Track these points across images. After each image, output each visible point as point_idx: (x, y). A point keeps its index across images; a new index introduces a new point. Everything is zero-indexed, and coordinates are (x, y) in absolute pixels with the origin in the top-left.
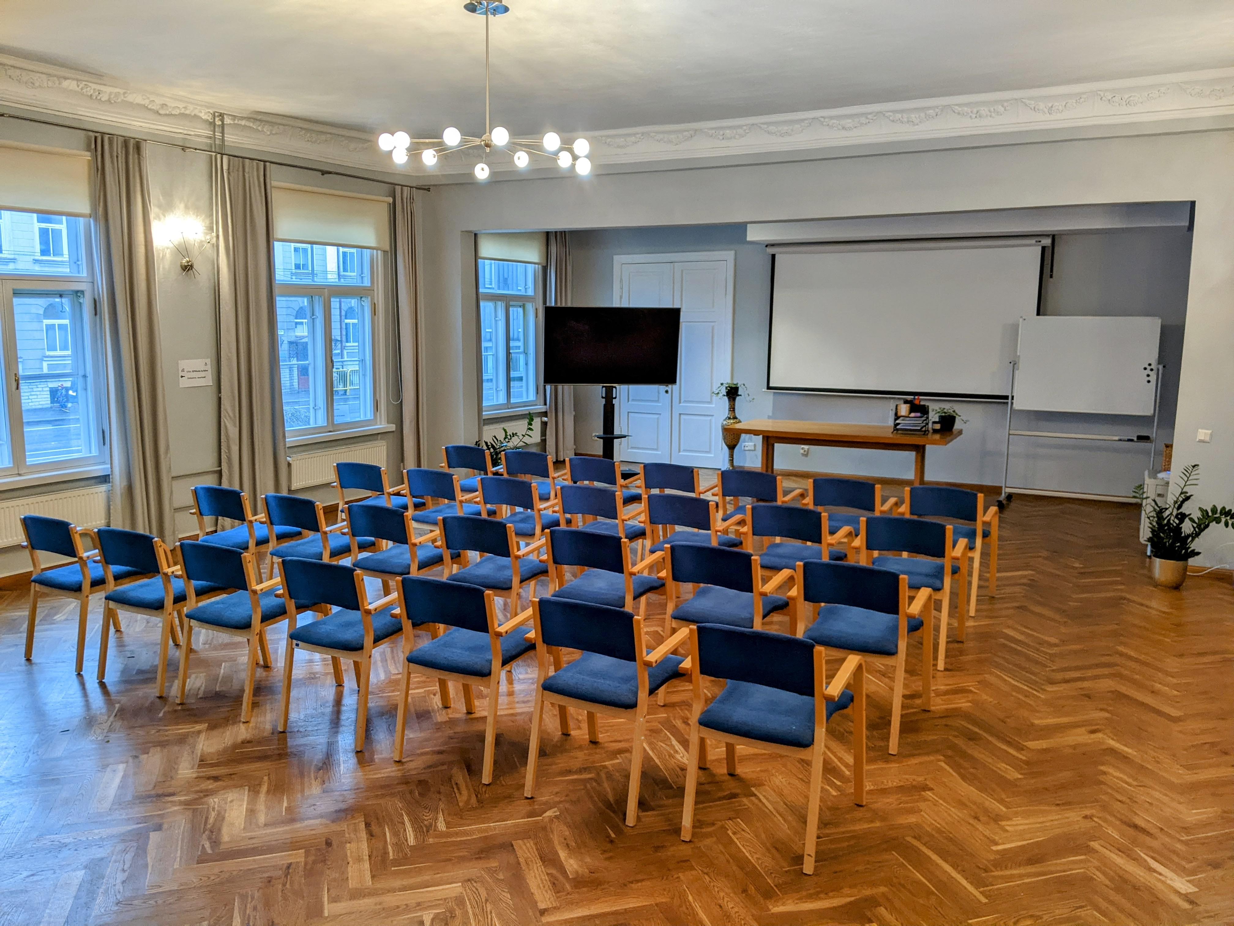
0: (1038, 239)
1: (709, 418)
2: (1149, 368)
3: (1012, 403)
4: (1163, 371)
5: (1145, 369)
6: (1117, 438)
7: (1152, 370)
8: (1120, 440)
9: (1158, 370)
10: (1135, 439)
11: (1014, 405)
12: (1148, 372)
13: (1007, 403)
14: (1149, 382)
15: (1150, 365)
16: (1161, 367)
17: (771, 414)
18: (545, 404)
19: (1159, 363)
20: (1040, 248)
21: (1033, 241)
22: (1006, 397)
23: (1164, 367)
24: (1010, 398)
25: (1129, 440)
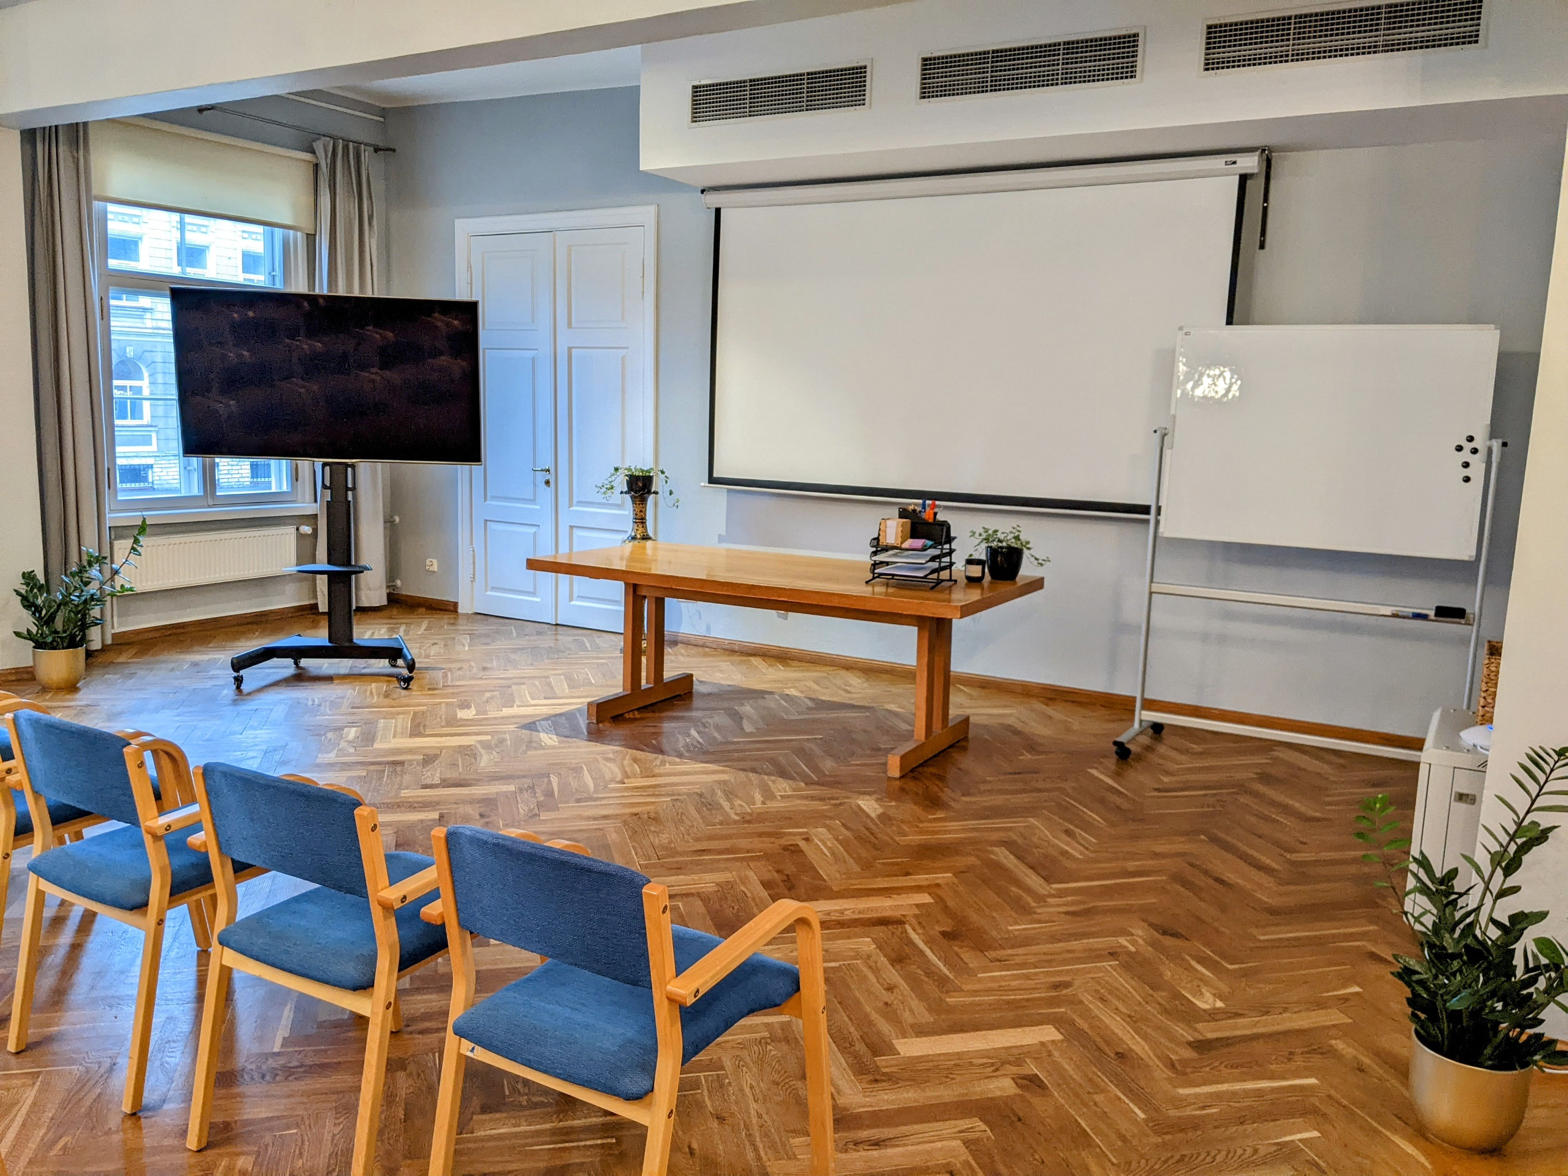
0: (1231, 158)
1: (619, 537)
2: (1467, 446)
3: (1157, 522)
4: (1503, 456)
5: (1459, 448)
6: (1388, 611)
7: (1475, 451)
8: (1395, 616)
9: (1490, 451)
10: (1432, 613)
11: (1161, 529)
12: (1466, 456)
13: (1147, 522)
14: (1467, 479)
15: (1470, 439)
16: (1496, 445)
19: (1492, 436)
20: (1236, 179)
21: (1218, 162)
22: (1145, 510)
23: (1505, 444)
24: (1153, 510)
25: (1418, 616)
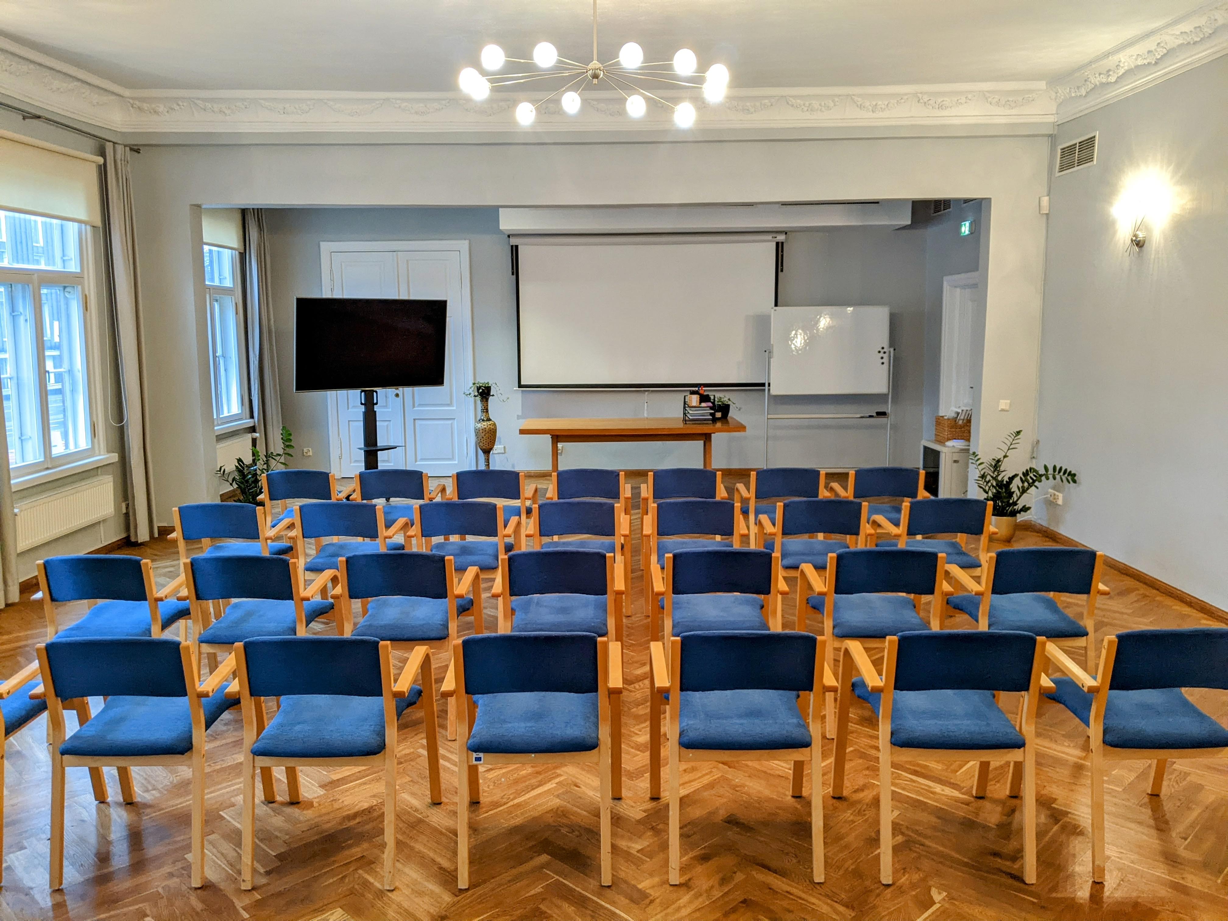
0: (774, 235)
1: (450, 422)
2: (882, 351)
3: (769, 390)
4: (894, 353)
5: (879, 352)
6: (859, 416)
7: (885, 353)
8: (862, 417)
9: (890, 352)
10: (875, 414)
11: (771, 392)
12: (882, 355)
13: (765, 390)
14: (883, 363)
15: (883, 348)
16: (892, 350)
17: (520, 414)
18: (252, 417)
19: (890, 346)
20: (774, 244)
21: (769, 237)
22: (763, 385)
23: (895, 350)
24: (767, 385)
25: (871, 416)
